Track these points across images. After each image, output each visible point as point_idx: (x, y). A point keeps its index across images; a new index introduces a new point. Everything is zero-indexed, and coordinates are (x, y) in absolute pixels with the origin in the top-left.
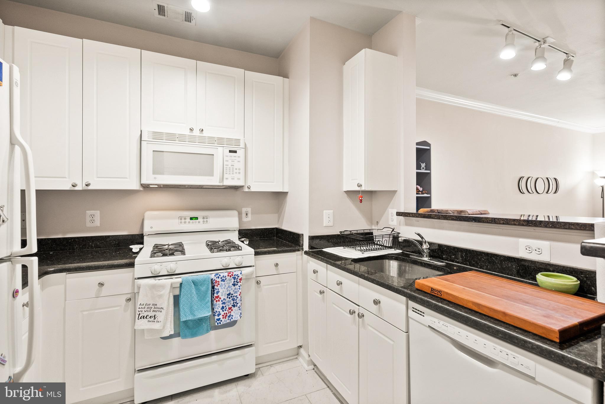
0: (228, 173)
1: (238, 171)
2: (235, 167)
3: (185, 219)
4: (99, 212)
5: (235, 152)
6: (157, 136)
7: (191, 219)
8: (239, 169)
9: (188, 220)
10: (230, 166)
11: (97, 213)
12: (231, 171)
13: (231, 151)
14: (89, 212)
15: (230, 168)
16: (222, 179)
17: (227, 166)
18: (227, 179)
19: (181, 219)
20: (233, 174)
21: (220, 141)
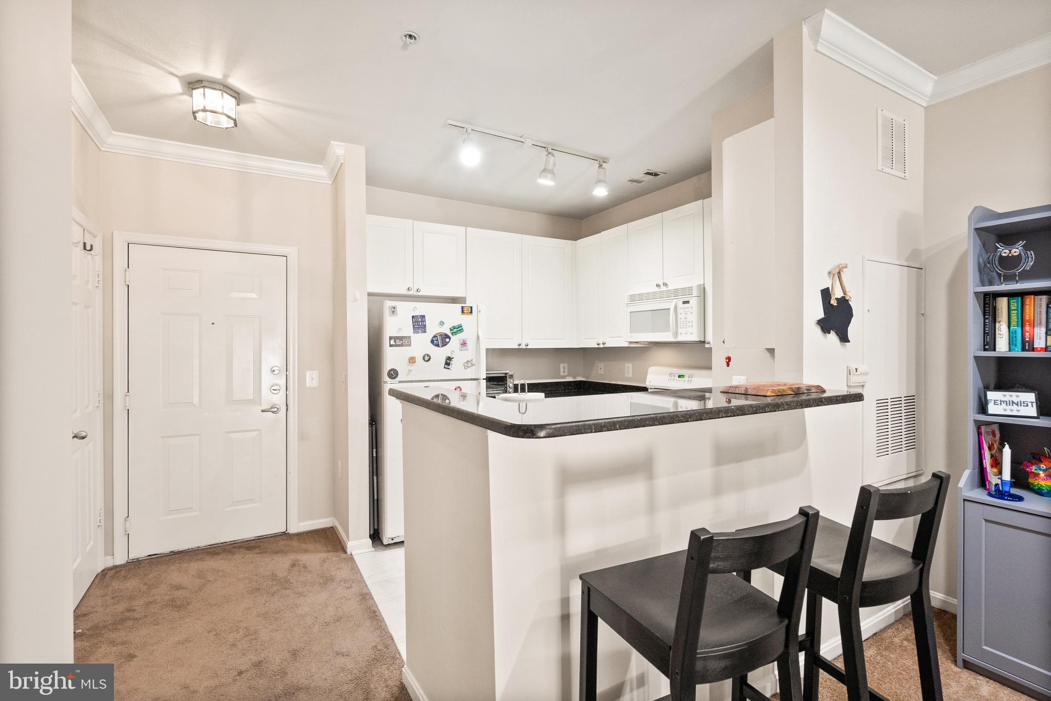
0: (682, 327)
1: (690, 324)
2: (688, 320)
3: (674, 376)
4: (631, 364)
5: (688, 302)
6: (633, 298)
7: (679, 376)
8: (692, 322)
9: (677, 377)
10: (683, 319)
11: (630, 365)
12: (685, 325)
13: (684, 303)
14: (627, 365)
15: (683, 321)
16: (676, 334)
17: (681, 320)
18: (681, 334)
19: (671, 376)
20: (686, 328)
21: (676, 293)
